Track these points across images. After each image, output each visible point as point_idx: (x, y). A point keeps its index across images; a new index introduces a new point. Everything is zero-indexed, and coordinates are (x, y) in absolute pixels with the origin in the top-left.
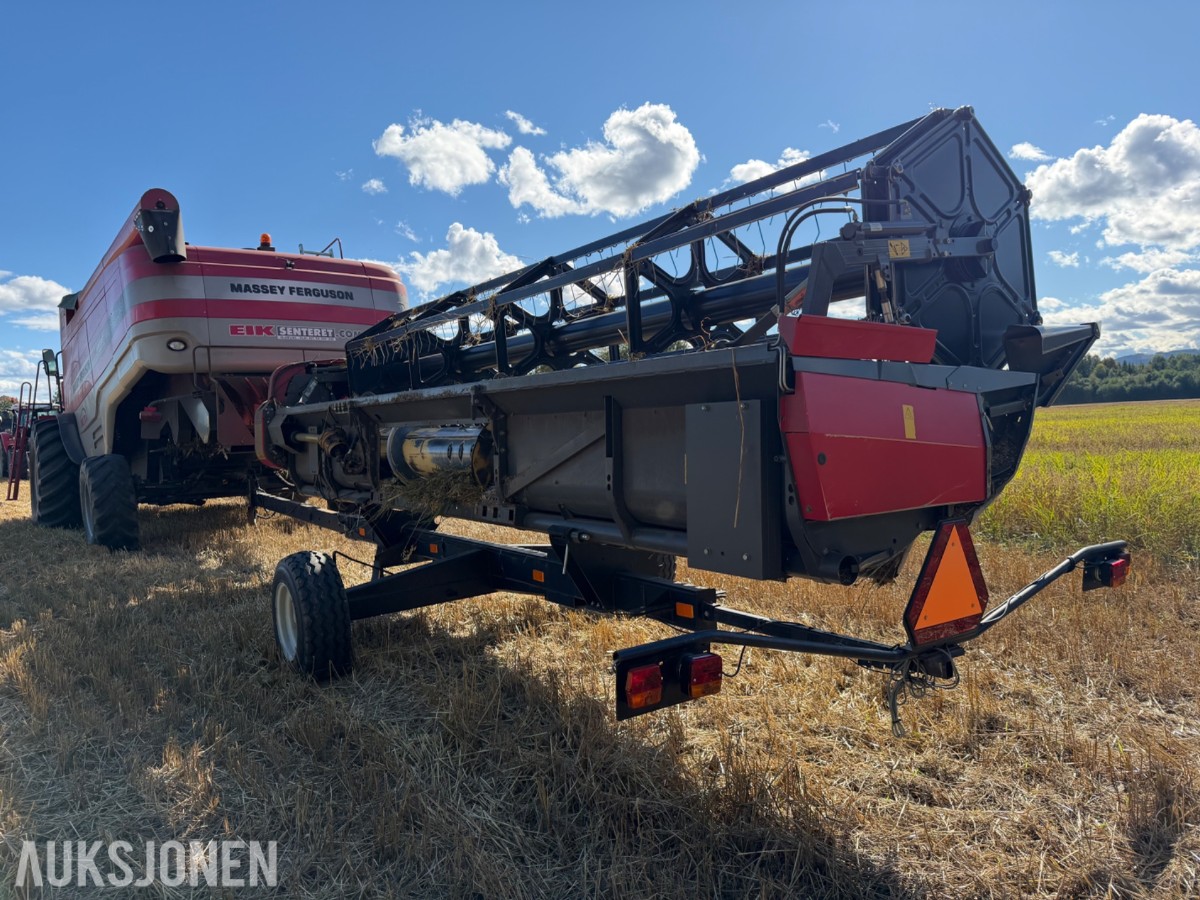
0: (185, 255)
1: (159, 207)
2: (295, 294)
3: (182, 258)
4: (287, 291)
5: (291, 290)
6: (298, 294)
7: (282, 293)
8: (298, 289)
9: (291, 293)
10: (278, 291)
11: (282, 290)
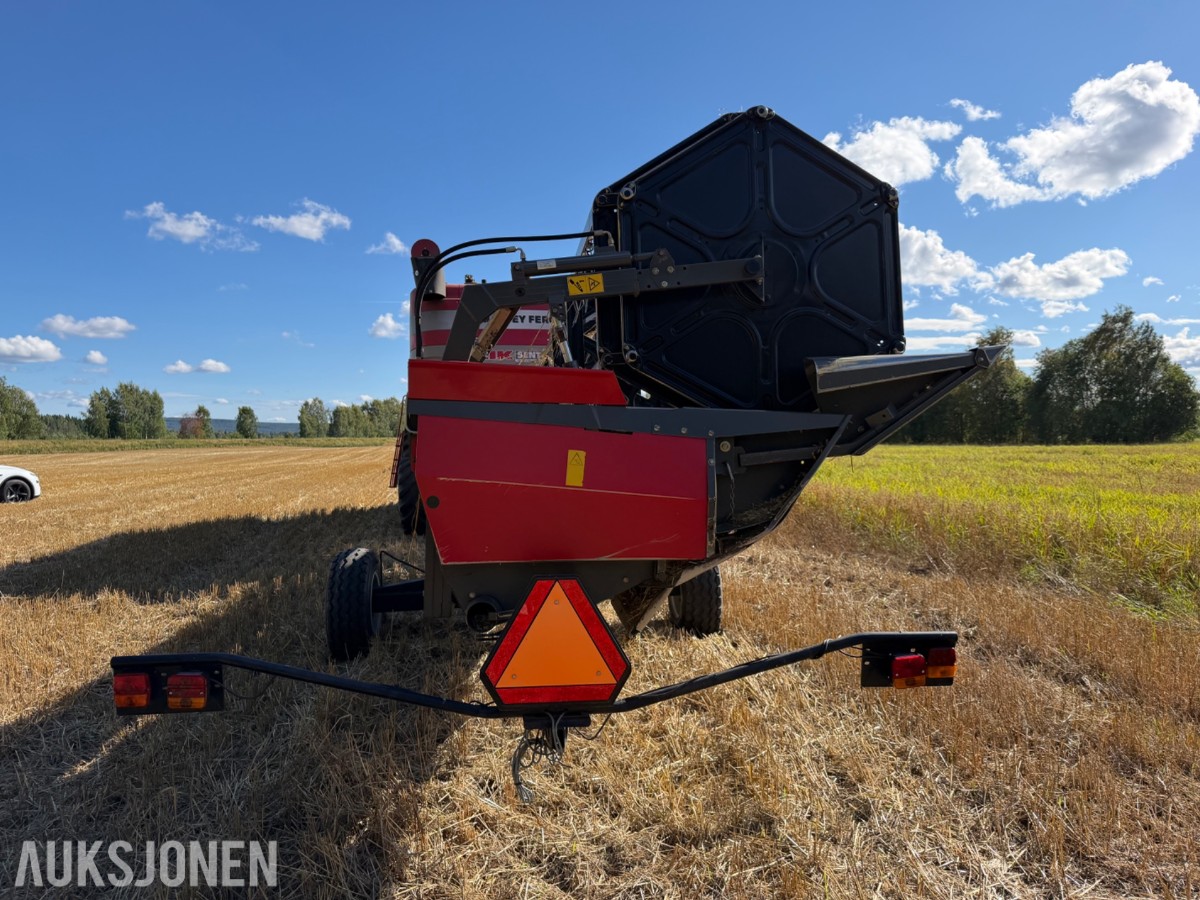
0: (444, 295)
1: (424, 255)
2: (534, 322)
3: (442, 297)
4: (527, 320)
5: (531, 319)
6: (537, 322)
7: (522, 321)
8: (537, 317)
9: (530, 321)
10: (519, 320)
11: (523, 319)
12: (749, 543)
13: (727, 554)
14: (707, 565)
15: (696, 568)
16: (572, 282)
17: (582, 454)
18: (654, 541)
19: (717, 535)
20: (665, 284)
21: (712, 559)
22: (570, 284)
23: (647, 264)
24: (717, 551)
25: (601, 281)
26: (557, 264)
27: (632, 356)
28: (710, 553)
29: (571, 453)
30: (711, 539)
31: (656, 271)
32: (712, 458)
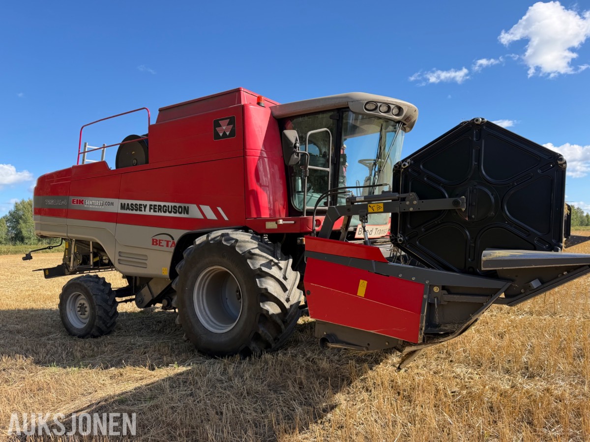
12: (440, 341)
13: (429, 344)
14: (418, 346)
15: (413, 346)
16: (370, 206)
17: (366, 282)
18: (394, 329)
19: (424, 333)
20: (411, 209)
21: (421, 344)
22: (369, 207)
23: (404, 199)
24: (424, 341)
25: (382, 206)
26: (365, 198)
27: (400, 240)
28: (420, 341)
29: (361, 281)
30: (421, 334)
31: (408, 203)
32: (426, 294)
